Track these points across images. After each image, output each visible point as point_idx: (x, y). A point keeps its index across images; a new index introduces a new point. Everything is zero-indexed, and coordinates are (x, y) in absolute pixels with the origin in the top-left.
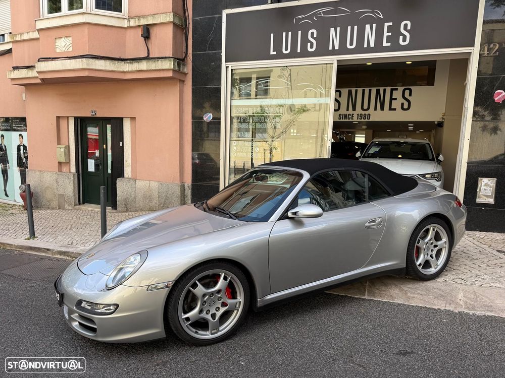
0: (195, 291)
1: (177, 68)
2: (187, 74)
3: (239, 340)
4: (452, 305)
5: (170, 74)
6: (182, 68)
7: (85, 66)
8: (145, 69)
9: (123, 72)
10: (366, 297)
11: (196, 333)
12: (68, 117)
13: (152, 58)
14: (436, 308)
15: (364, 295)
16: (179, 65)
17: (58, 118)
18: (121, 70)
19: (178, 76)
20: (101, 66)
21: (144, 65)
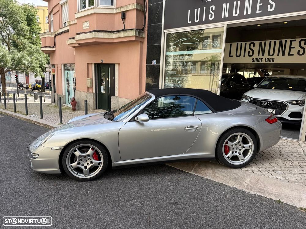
0: (75, 153)
1: (137, 35)
2: (145, 38)
3: (99, 182)
4: (239, 185)
5: (134, 39)
6: (141, 35)
7: (94, 37)
8: (122, 36)
9: (113, 39)
10: (192, 172)
11: (77, 174)
12: (92, 64)
13: (127, 30)
14: (228, 185)
15: (191, 171)
16: (139, 33)
17: (88, 64)
18: (112, 37)
19: (138, 39)
20: (102, 36)
21: (122, 34)
